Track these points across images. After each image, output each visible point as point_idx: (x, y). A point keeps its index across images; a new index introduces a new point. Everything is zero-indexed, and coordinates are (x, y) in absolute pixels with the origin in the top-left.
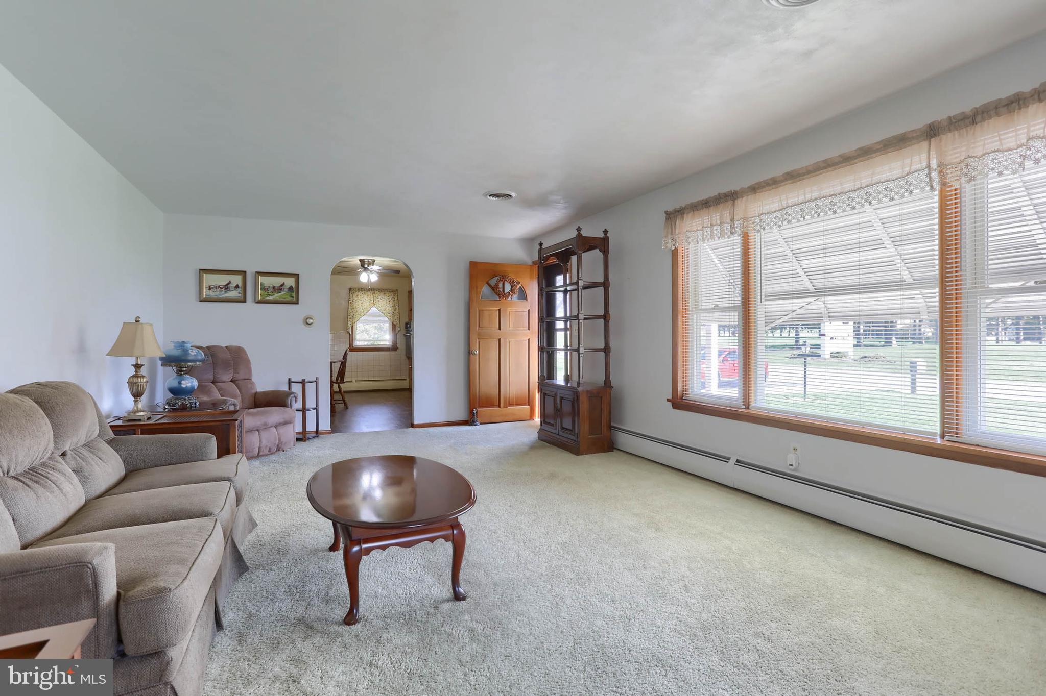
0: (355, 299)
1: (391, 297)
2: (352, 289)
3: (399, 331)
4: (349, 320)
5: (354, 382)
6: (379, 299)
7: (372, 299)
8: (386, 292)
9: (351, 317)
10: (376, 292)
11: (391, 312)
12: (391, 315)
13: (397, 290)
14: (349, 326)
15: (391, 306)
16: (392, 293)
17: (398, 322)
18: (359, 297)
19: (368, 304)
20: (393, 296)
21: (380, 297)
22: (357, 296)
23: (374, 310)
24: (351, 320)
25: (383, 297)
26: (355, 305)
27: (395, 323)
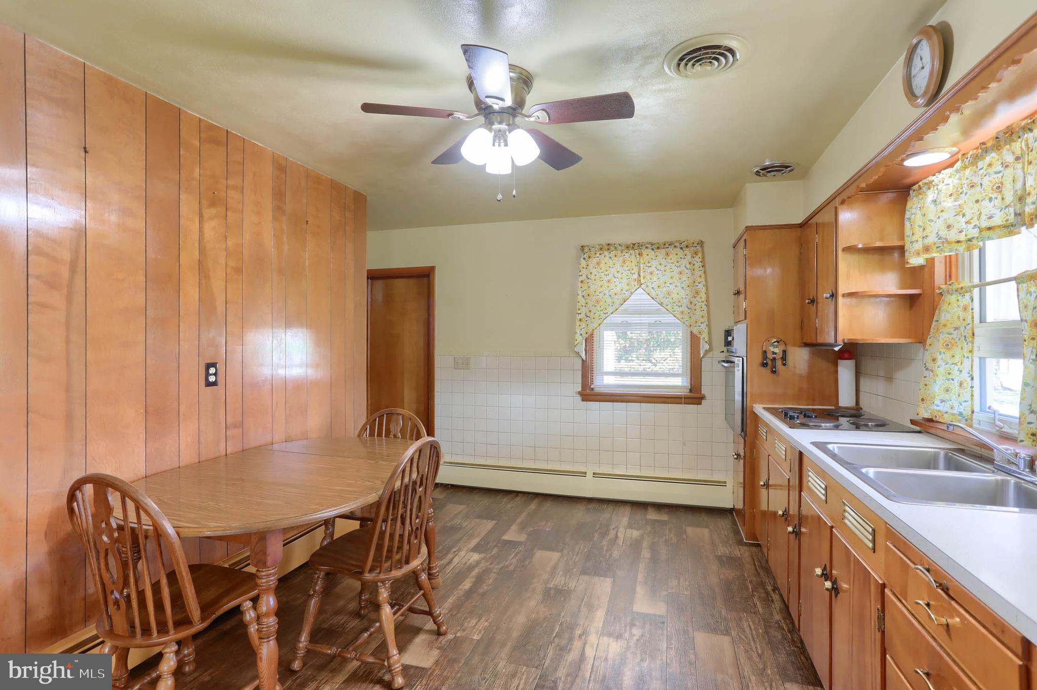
0: (594, 271)
1: (685, 262)
2: (586, 250)
3: (707, 352)
4: (578, 323)
5: (590, 475)
6: (653, 268)
7: (636, 270)
8: (670, 249)
9: (582, 316)
10: (645, 252)
11: (685, 302)
12: (684, 309)
13: (701, 243)
14: (580, 339)
15: (685, 285)
16: (687, 251)
17: (704, 326)
18: (602, 265)
19: (625, 281)
20: (689, 257)
21: (654, 263)
22: (598, 264)
23: (639, 297)
24: (583, 325)
25: (663, 262)
26: (592, 289)
27: (695, 331)
